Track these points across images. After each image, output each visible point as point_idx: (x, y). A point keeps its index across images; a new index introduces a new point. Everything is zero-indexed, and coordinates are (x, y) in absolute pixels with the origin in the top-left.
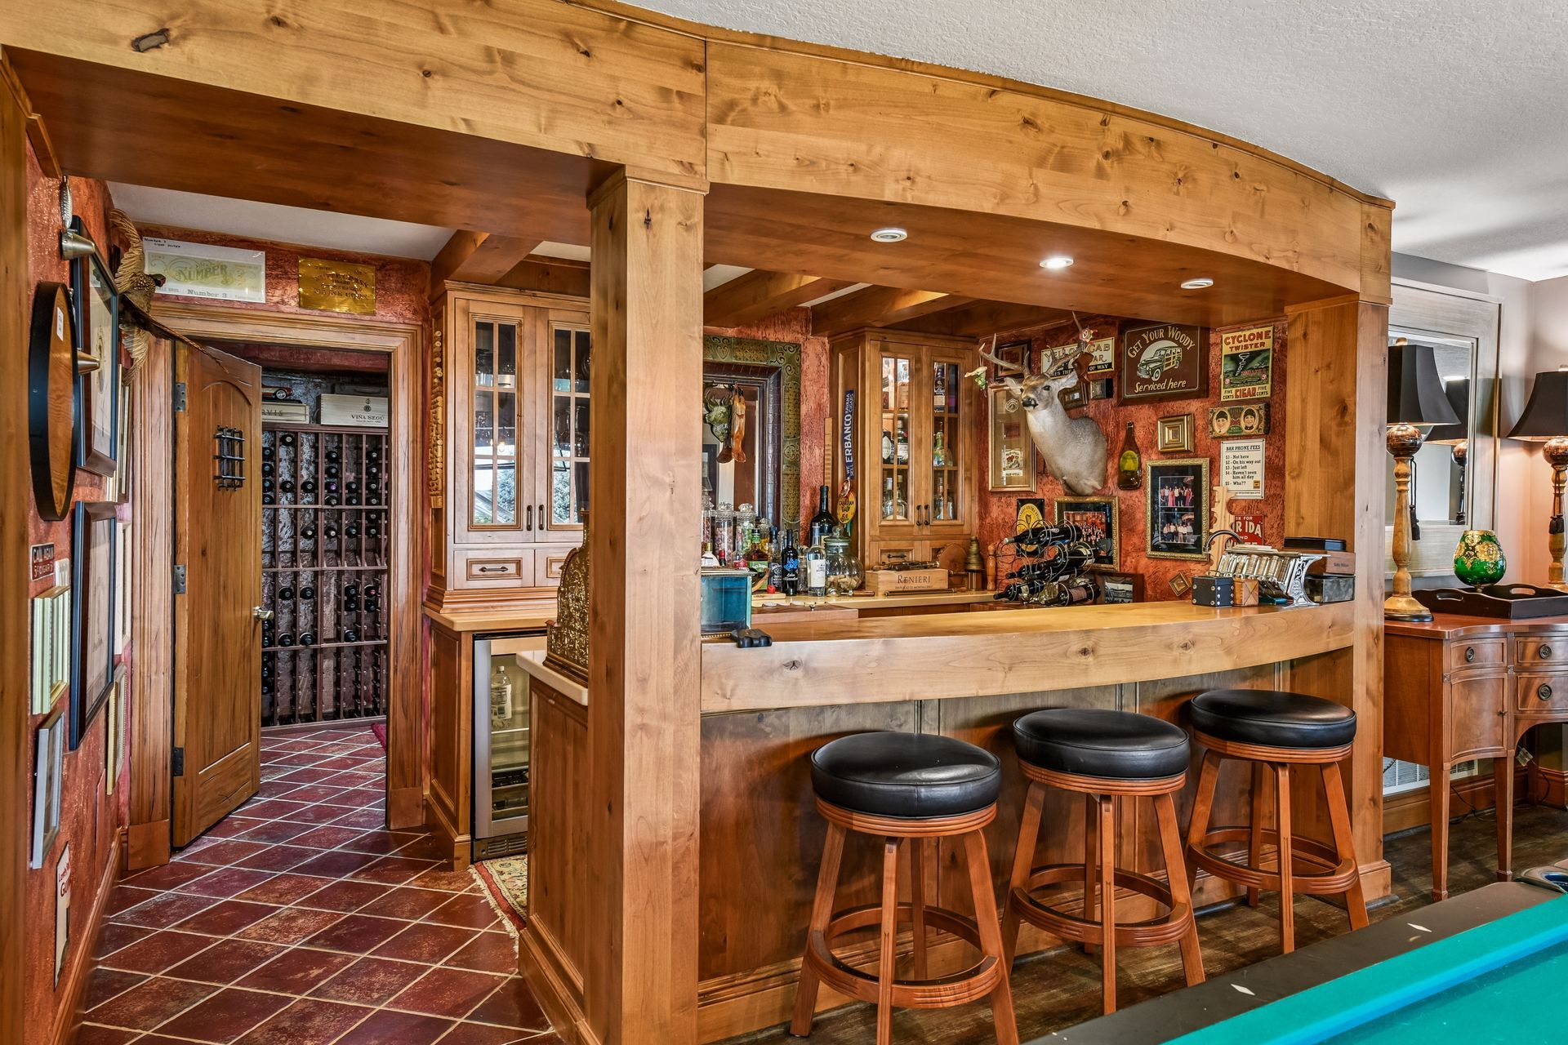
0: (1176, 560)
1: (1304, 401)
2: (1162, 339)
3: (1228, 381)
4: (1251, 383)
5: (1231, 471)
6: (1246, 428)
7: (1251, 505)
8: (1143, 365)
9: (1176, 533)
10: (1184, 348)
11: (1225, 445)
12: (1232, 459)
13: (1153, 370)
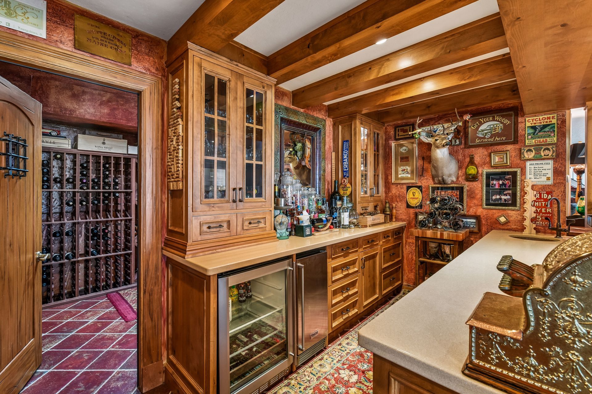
0: (499, 210)
2: (491, 121)
3: (530, 137)
4: (544, 137)
5: (532, 173)
6: (545, 155)
7: (544, 187)
8: (480, 131)
10: (504, 124)
11: (528, 163)
12: (533, 169)
13: (486, 134)
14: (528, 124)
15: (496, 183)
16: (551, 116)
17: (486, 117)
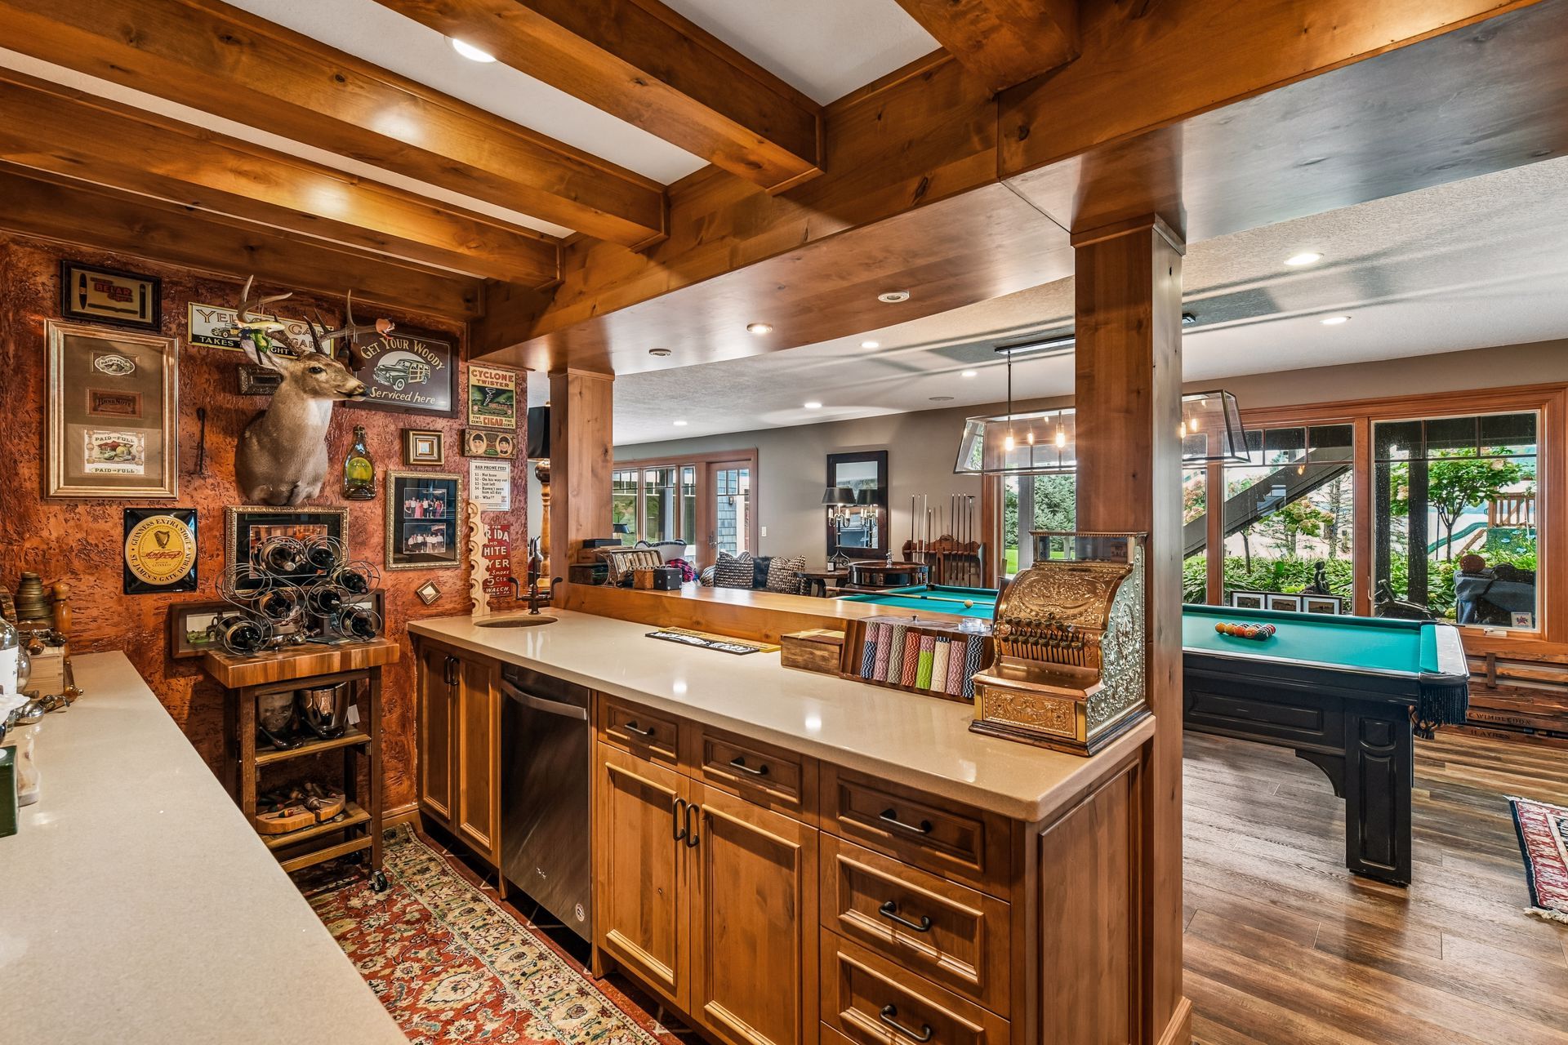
2: (406, 350)
3: (476, 408)
4: (498, 414)
5: (480, 486)
6: (501, 452)
7: (497, 516)
9: (424, 544)
10: (432, 368)
12: (481, 477)
13: (395, 379)
14: (473, 381)
15: (415, 507)
16: (508, 374)
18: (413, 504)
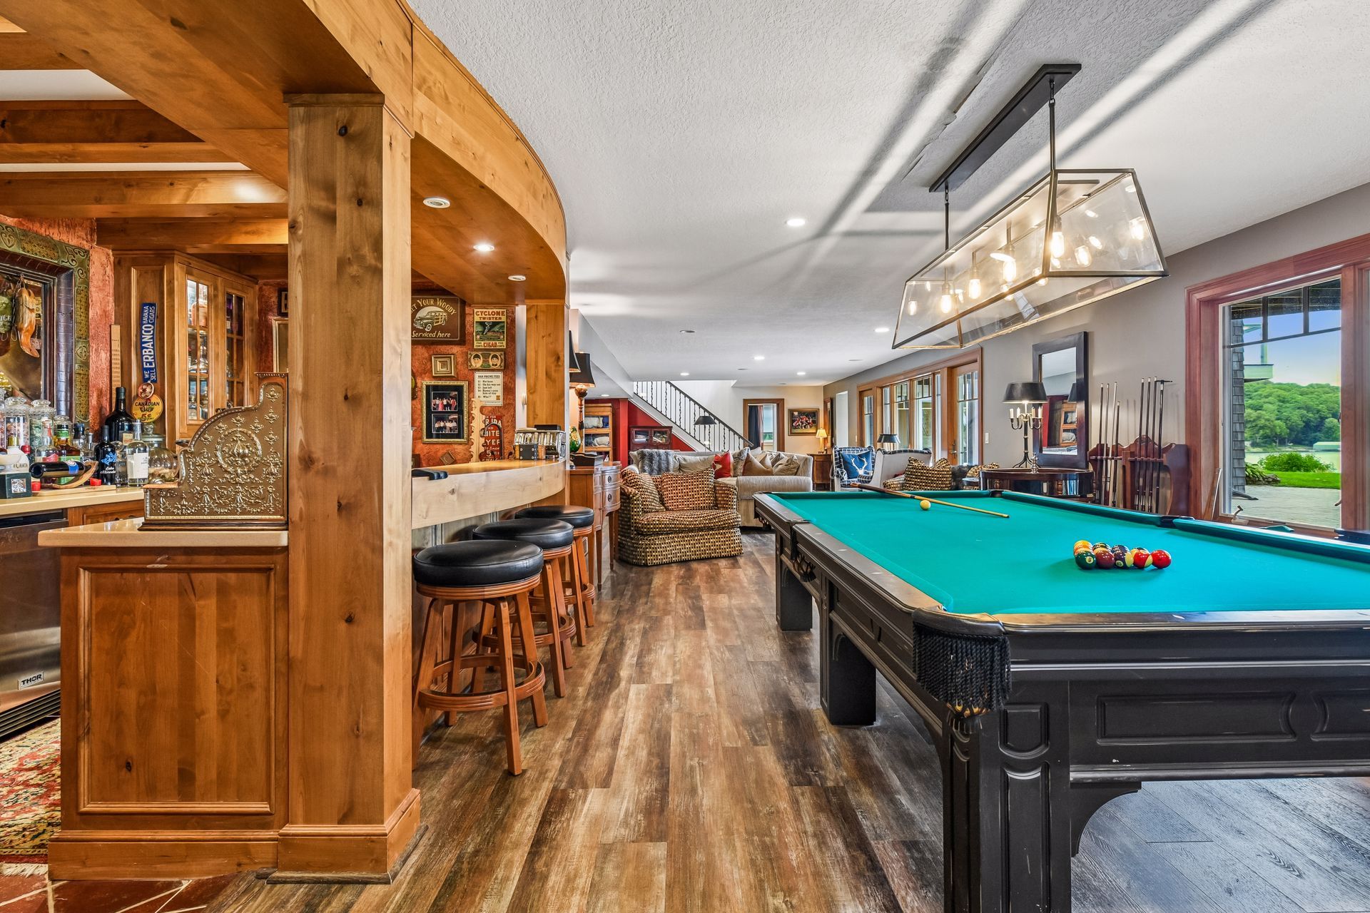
0: (443, 444)
1: (536, 352)
2: (432, 305)
3: (478, 337)
4: (494, 340)
5: (482, 389)
6: (493, 365)
7: (495, 409)
8: (418, 320)
9: (445, 427)
10: (449, 314)
11: (477, 374)
12: (482, 383)
13: (426, 324)
14: (477, 319)
15: (439, 403)
16: (501, 310)
17: (425, 299)
18: (438, 402)
